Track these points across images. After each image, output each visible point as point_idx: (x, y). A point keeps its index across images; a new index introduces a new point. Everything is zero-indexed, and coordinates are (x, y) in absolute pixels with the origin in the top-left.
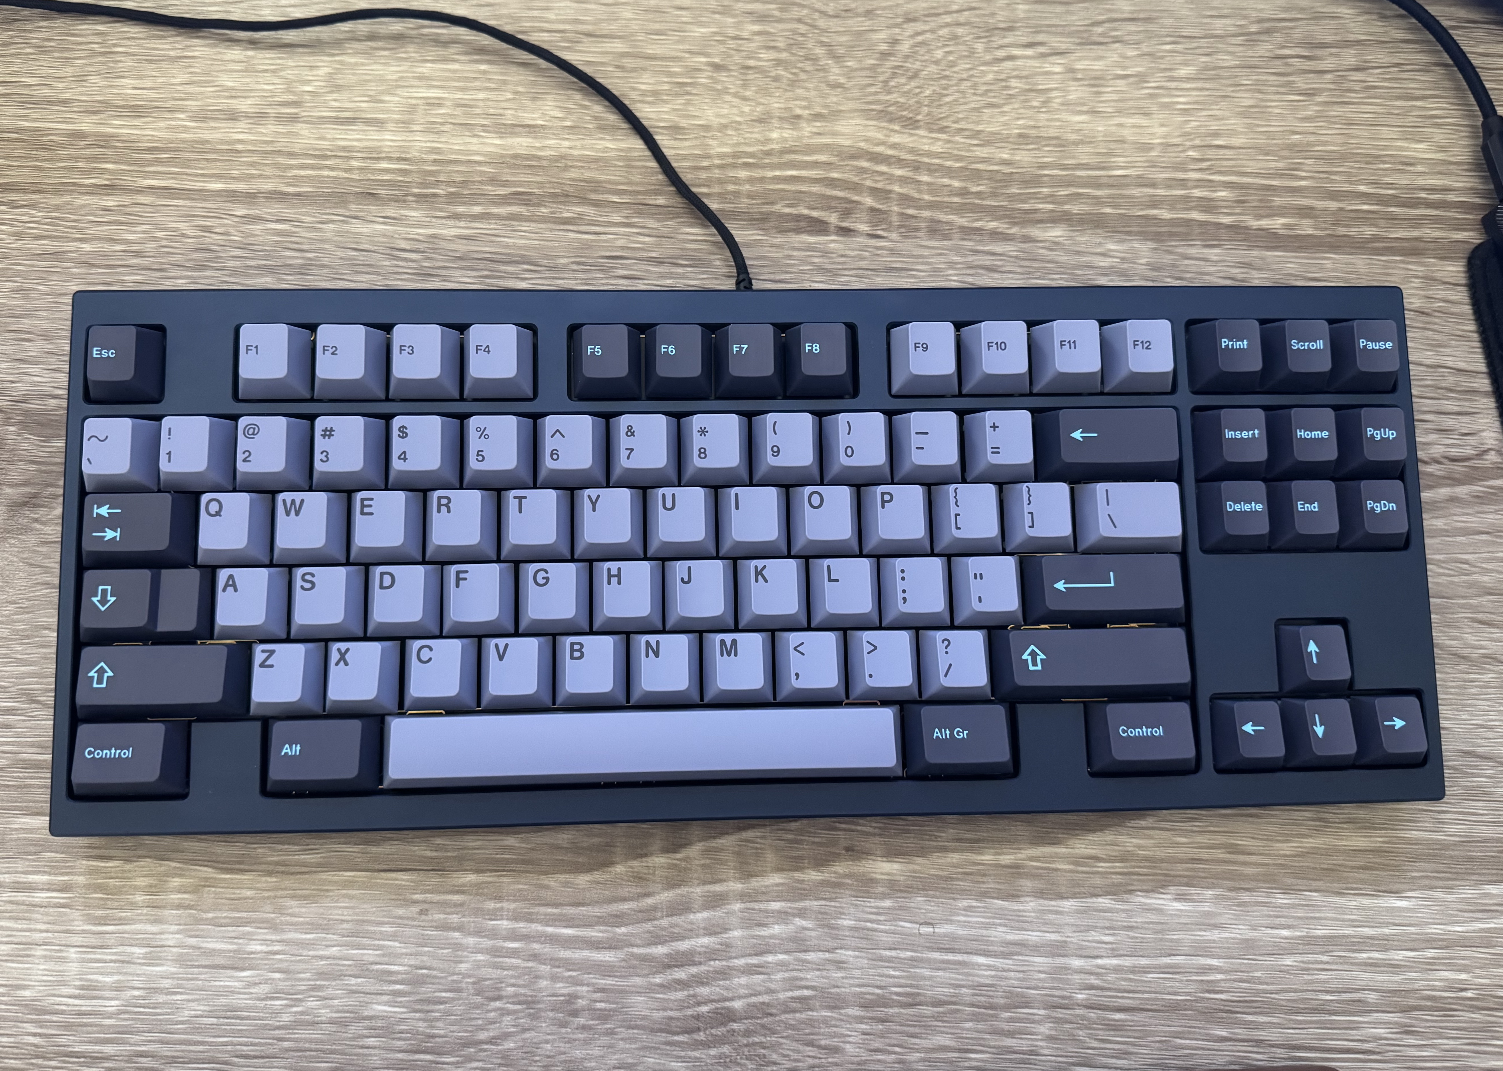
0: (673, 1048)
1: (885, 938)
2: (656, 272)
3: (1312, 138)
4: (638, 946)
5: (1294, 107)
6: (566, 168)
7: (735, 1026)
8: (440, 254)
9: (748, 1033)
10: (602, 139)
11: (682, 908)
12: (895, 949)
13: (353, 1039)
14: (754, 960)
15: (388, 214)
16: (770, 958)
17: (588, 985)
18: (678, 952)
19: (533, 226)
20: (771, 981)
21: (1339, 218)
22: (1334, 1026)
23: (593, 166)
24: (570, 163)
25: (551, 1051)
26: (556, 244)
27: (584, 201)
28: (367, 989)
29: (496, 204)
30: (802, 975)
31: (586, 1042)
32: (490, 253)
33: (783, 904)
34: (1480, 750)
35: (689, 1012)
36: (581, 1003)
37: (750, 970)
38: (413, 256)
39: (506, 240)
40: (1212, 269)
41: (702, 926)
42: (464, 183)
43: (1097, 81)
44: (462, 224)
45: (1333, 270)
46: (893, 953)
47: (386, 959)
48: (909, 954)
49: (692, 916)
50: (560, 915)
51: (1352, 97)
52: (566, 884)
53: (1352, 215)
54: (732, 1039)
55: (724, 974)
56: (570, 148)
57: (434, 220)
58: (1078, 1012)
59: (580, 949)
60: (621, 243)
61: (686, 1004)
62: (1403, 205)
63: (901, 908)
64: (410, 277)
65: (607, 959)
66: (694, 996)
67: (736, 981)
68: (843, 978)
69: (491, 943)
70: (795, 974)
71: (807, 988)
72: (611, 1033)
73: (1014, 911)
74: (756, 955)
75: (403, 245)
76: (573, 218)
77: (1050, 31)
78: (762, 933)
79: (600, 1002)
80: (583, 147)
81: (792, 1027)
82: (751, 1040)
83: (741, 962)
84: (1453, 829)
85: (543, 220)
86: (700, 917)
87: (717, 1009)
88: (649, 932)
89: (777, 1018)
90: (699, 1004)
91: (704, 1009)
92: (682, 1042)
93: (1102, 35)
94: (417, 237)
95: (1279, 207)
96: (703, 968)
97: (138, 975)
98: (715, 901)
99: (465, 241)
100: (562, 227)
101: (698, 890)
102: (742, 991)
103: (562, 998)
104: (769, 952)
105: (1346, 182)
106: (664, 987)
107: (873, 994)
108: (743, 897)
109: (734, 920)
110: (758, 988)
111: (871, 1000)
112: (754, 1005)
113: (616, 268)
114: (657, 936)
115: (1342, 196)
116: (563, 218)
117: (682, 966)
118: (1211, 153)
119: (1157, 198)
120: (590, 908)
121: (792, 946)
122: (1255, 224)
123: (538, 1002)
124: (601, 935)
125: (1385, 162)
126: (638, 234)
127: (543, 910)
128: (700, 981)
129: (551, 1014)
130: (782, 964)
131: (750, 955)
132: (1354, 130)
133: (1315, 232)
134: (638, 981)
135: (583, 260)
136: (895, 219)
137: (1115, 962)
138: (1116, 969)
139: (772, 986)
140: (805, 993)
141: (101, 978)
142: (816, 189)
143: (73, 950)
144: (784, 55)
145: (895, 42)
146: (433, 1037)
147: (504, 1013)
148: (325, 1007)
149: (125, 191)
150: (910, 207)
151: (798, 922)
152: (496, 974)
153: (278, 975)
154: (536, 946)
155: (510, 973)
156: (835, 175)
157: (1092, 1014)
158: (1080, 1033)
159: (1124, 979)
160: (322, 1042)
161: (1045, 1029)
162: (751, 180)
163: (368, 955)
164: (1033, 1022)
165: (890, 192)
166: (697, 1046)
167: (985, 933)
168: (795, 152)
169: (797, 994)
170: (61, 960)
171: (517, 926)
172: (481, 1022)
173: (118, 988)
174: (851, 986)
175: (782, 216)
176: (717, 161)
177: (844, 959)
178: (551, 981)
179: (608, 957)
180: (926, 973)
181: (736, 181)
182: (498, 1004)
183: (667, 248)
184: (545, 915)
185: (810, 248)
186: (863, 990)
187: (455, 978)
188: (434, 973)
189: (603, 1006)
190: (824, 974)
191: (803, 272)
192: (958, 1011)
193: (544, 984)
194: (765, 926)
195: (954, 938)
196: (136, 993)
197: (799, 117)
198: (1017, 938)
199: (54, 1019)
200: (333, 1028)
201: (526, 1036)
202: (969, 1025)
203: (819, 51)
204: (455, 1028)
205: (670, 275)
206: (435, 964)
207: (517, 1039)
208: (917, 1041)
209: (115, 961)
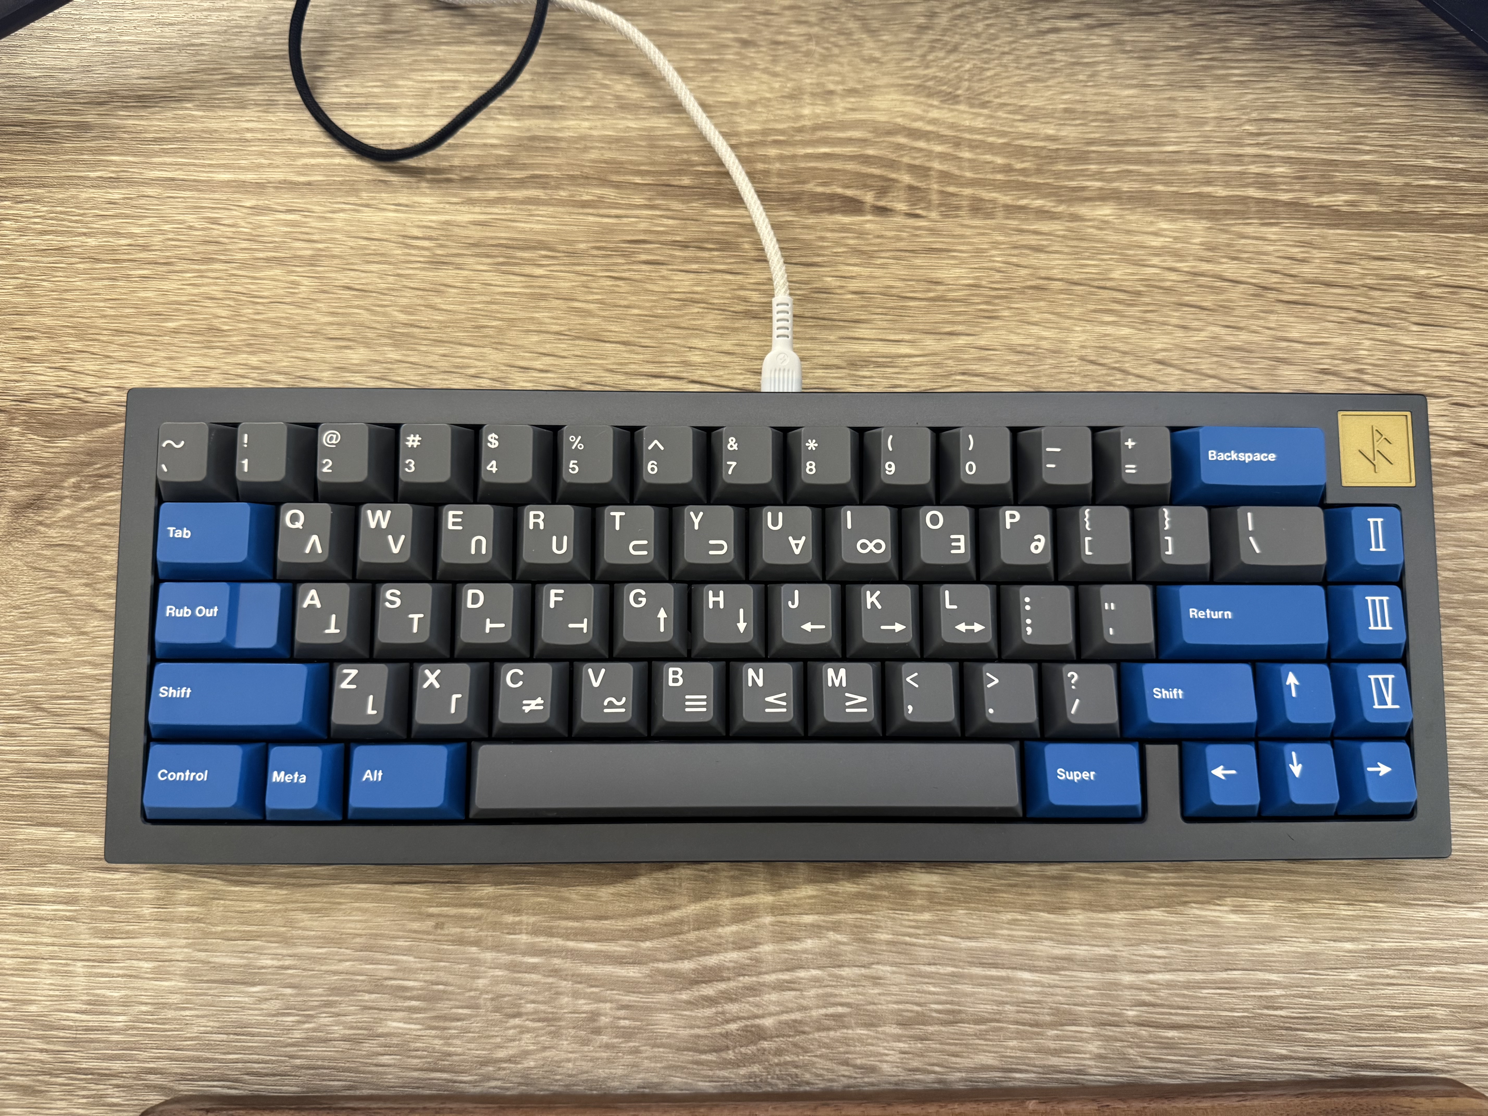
0: (701, 1067)
1: (925, 953)
2: (680, 257)
3: (1375, 111)
4: (663, 961)
5: (1356, 78)
6: (586, 149)
7: (765, 1044)
8: (453, 241)
9: (779, 1052)
10: (623, 118)
11: (710, 921)
12: (935, 964)
13: (368, 1056)
14: (786, 976)
15: (401, 202)
16: (802, 974)
17: (610, 1002)
18: (705, 968)
19: (551, 209)
20: (804, 998)
21: (1404, 194)
22: (1400, 1043)
23: (613, 146)
24: (589, 144)
25: (573, 1069)
26: (575, 228)
27: (604, 182)
28: (381, 1004)
29: (513, 188)
30: (837, 992)
32: (505, 239)
33: (816, 917)
35: (718, 1030)
36: (604, 1020)
37: (781, 987)
38: (426, 243)
39: (523, 225)
40: (1271, 248)
41: (731, 939)
42: (480, 168)
43: (1146, 53)
44: (477, 209)
45: (1398, 248)
46: (933, 969)
47: (400, 974)
48: (950, 969)
49: (720, 930)
50: (582, 929)
51: (1415, 66)
52: (588, 897)
53: (1419, 190)
54: (763, 1058)
55: (753, 990)
56: (591, 129)
57: (447, 206)
58: (1128, 1028)
59: (602, 963)
60: (643, 226)
61: (714, 1022)
62: (1473, 180)
63: (941, 921)
64: (423, 265)
65: (631, 974)
66: (723, 1013)
67: (766, 997)
68: (880, 994)
69: (509, 957)
70: (829, 990)
71: (842, 1005)
72: (635, 1051)
73: (1061, 924)
74: (788, 970)
75: (416, 232)
76: (593, 201)
78: (794, 947)
79: (624, 1019)
80: (604, 127)
81: (826, 1046)
82: (782, 1059)
83: (772, 977)
85: (562, 203)
86: (728, 930)
87: (747, 1026)
88: (675, 946)
89: (811, 1036)
90: (728, 1021)
91: (733, 1027)
92: (711, 1061)
94: (430, 224)
95: (1341, 182)
96: (732, 984)
97: (145, 989)
98: (745, 914)
99: (479, 227)
100: (581, 211)
101: (727, 903)
102: (773, 1008)
103: (584, 1015)
104: (801, 967)
105: (1412, 156)
106: (692, 1004)
107: (912, 1011)
108: (774, 910)
109: (764, 934)
110: (790, 1005)
111: (910, 1018)
112: (786, 1023)
113: (639, 253)
114: (684, 951)
115: (1408, 170)
116: (582, 201)
117: (710, 981)
118: (1268, 128)
119: (1211, 175)
120: (613, 922)
121: (825, 961)
122: (1316, 200)
123: (558, 1019)
124: (625, 949)
125: (1453, 135)
126: (661, 216)
127: (564, 923)
128: (729, 997)
129: (572, 1031)
130: (816, 980)
131: (781, 971)
133: (1381, 209)
134: (663, 997)
135: (603, 244)
136: (935, 198)
137: (1168, 977)
138: (1170, 985)
139: (804, 1003)
140: (840, 1010)
141: (108, 993)
142: (851, 166)
143: (79, 964)
144: (816, 30)
145: (932, 15)
146: (450, 1055)
147: (523, 1030)
148: (338, 1024)
149: (131, 183)
150: (949, 184)
151: (832, 935)
152: (515, 989)
153: (289, 991)
154: (556, 961)
155: (530, 989)
156: (871, 152)
157: (1144, 1032)
158: (1131, 1051)
159: (1178, 995)
160: (335, 1059)
161: (1094, 1047)
162: (781, 158)
163: (384, 970)
164: (1081, 1040)
165: (929, 169)
166: (725, 1064)
167: (1030, 947)
168: (828, 128)
169: (831, 1010)
170: (68, 974)
171: (537, 940)
172: (498, 1040)
173: (126, 1003)
174: (888, 1002)
175: (814, 196)
176: (745, 139)
177: (881, 974)
178: (573, 996)
179: (632, 972)
180: (968, 988)
181: (765, 159)
182: (517, 1021)
183: (693, 231)
184: (566, 928)
185: (844, 229)
186: (901, 1007)
187: (472, 994)
188: (450, 988)
189: (627, 1023)
190: (860, 989)
191: (836, 254)
192: (1001, 1028)
193: (565, 1000)
194: (797, 939)
195: (997, 952)
196: (144, 1008)
197: (831, 92)
198: (1064, 952)
199: (61, 1034)
200: (347, 1045)
201: (547, 1054)
202: (1013, 1043)
203: (853, 25)
204: (472, 1046)
205: (696, 260)
206: (450, 979)
207: (538, 1056)
208: (958, 1060)
209: (122, 976)
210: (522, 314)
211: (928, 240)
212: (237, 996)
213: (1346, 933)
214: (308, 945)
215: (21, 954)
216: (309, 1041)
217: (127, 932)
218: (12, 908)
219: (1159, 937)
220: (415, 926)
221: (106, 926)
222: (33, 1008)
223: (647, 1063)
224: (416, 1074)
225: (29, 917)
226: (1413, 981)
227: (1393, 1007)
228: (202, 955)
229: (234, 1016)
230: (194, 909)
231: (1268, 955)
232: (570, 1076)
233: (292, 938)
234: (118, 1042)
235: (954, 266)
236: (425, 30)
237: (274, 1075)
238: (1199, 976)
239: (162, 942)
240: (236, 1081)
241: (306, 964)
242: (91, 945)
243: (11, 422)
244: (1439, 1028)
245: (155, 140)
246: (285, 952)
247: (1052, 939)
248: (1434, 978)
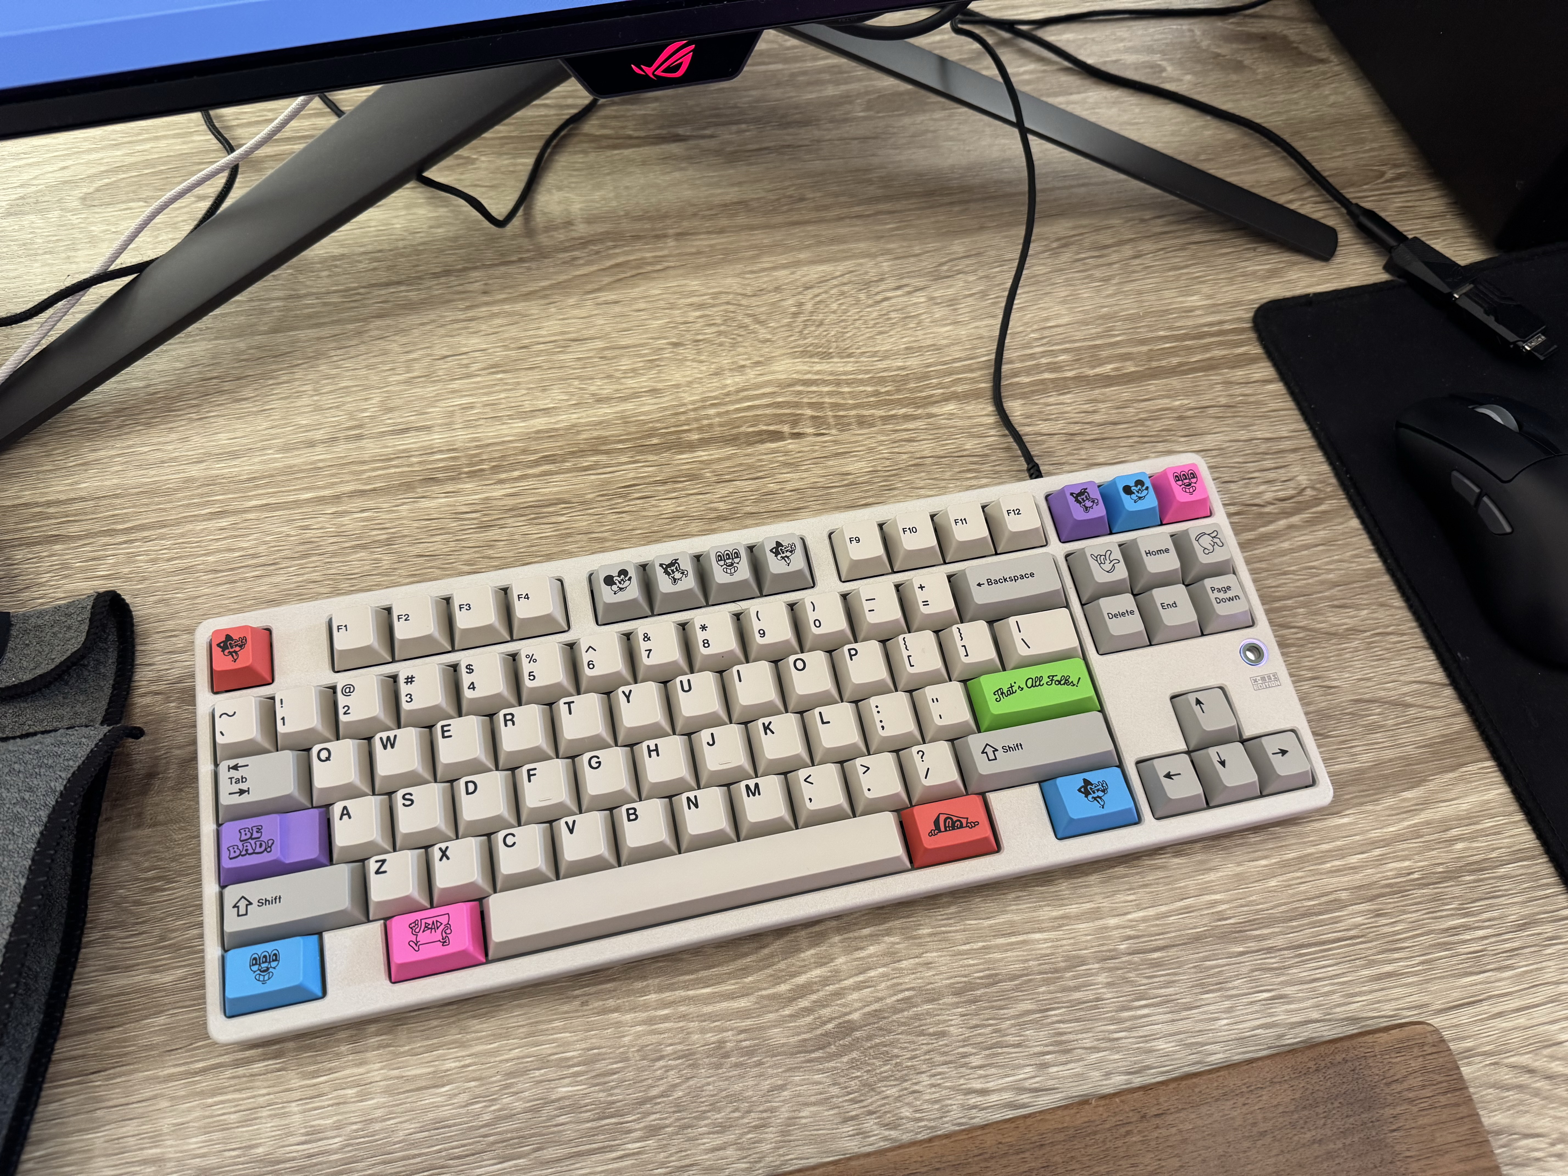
0: (813, 1063)
1: (959, 936)
2: (662, 490)
3: (1116, 308)
4: (765, 989)
5: (1098, 290)
6: (578, 432)
7: (858, 1034)
8: (493, 510)
9: (869, 1038)
10: (600, 408)
13: (548, 1120)
14: (861, 978)
15: (449, 490)
16: (872, 973)
17: (732, 1030)
18: (798, 986)
19: (562, 476)
20: (878, 991)
21: (1150, 356)
22: (1322, 923)
23: (598, 427)
24: (580, 429)
26: (583, 486)
27: (596, 452)
28: (550, 1076)
29: (530, 467)
30: (901, 980)
31: (741, 1077)
32: (532, 502)
33: (873, 928)
34: (1367, 696)
35: (819, 1032)
36: (729, 1045)
37: (858, 987)
40: (1070, 408)
41: (813, 960)
42: (503, 457)
43: (952, 302)
44: (508, 486)
45: (1157, 391)
46: (968, 947)
47: (561, 1049)
48: (981, 944)
49: (802, 955)
50: (698, 979)
51: (1135, 276)
53: (1160, 352)
54: (858, 1044)
55: (839, 994)
56: (578, 418)
58: (1124, 959)
59: (718, 1002)
60: (631, 475)
61: (815, 1026)
62: (1196, 338)
63: (965, 908)
64: (473, 531)
66: (819, 1018)
67: (850, 998)
68: (934, 975)
69: (645, 1015)
70: (895, 981)
71: (908, 990)
72: (760, 1064)
73: (1053, 890)
74: (861, 973)
76: (592, 465)
77: (910, 274)
78: (862, 955)
79: (745, 1040)
80: (588, 416)
81: (904, 1024)
82: (873, 1042)
83: (850, 981)
84: (1365, 757)
85: (568, 471)
86: (809, 954)
87: (840, 1023)
88: (771, 976)
89: (890, 1019)
90: (824, 1023)
91: (830, 1026)
92: (819, 1057)
93: (947, 271)
95: (1106, 357)
96: (821, 994)
97: (353, 1112)
98: (819, 939)
99: (512, 497)
100: (585, 473)
101: (803, 934)
102: (857, 1005)
103: (713, 1045)
104: (870, 969)
105: (1148, 331)
106: (794, 1017)
107: (960, 983)
109: (836, 950)
110: (869, 999)
111: (961, 988)
112: (869, 1014)
113: (633, 493)
114: (779, 978)
115: (1148, 341)
116: (584, 467)
117: (804, 996)
118: (1048, 334)
120: (720, 968)
121: (887, 959)
122: (1092, 372)
123: (694, 1054)
124: (733, 987)
125: (1172, 313)
126: (643, 466)
127: (682, 980)
128: (822, 1004)
129: (707, 1060)
130: (884, 975)
131: (856, 975)
132: (1145, 297)
133: (1136, 369)
134: (772, 1016)
135: (605, 492)
136: (831, 421)
137: (1141, 914)
138: (1144, 920)
139: (879, 995)
140: (907, 994)
141: (322, 1122)
142: (768, 411)
143: (294, 1104)
144: (722, 328)
145: (801, 304)
146: (614, 1103)
147: (668, 1069)
148: (518, 1100)
149: (235, 512)
150: (840, 410)
151: (887, 939)
152: (654, 1039)
153: (473, 1084)
154: (682, 1009)
155: (666, 1035)
156: (780, 400)
157: (1136, 958)
158: (1130, 975)
159: (1153, 926)
160: (521, 1129)
161: (1102, 978)
162: (719, 415)
163: (546, 1049)
164: (1092, 975)
165: (823, 403)
166: (831, 1057)
167: (1035, 914)
168: (746, 390)
169: (900, 996)
170: (284, 1115)
171: (663, 996)
172: (650, 1081)
173: (338, 1127)
174: (942, 979)
175: (748, 434)
176: (691, 407)
177: (930, 960)
178: (701, 1033)
179: (742, 1003)
180: (997, 956)
181: (708, 417)
182: (661, 1063)
183: (667, 472)
184: (685, 982)
185: (774, 452)
186: (952, 981)
187: (621, 1050)
188: (604, 1050)
189: (747, 1043)
190: (918, 975)
191: (772, 469)
192: (1030, 980)
193: (695, 1037)
194: (862, 949)
195: (1012, 924)
196: (355, 1127)
197: (743, 366)
198: (1061, 912)
199: (288, 1165)
200: (529, 1115)
201: (691, 1083)
202: (1043, 989)
203: (747, 320)
204: (630, 1091)
205: (674, 490)
206: (603, 1042)
207: (684, 1087)
208: (1005, 1011)
209: (332, 1105)
210: (555, 550)
211: (834, 448)
212: (430, 1098)
213: (1259, 854)
214: (482, 1044)
215: (242, 1108)
216: (497, 1120)
217: (330, 1069)
218: (229, 1073)
219: (1127, 887)
220: (566, 1008)
221: (312, 1068)
222: (260, 1150)
223: (770, 1071)
224: (589, 1125)
225: (245, 1076)
226: (1317, 877)
227: (1309, 899)
228: (396, 1073)
229: (431, 1116)
230: (383, 1037)
231: (1209, 882)
232: (713, 1096)
233: (468, 1041)
234: (337, 1161)
235: (857, 461)
236: (440, 373)
237: (473, 1155)
238: (1164, 909)
239: (361, 1070)
240: (442, 1167)
241: (483, 1059)
242: (302, 1087)
243: (168, 700)
244: (1346, 906)
245: (249, 480)
246: (464, 1054)
247: (1049, 905)
248: (1331, 872)
